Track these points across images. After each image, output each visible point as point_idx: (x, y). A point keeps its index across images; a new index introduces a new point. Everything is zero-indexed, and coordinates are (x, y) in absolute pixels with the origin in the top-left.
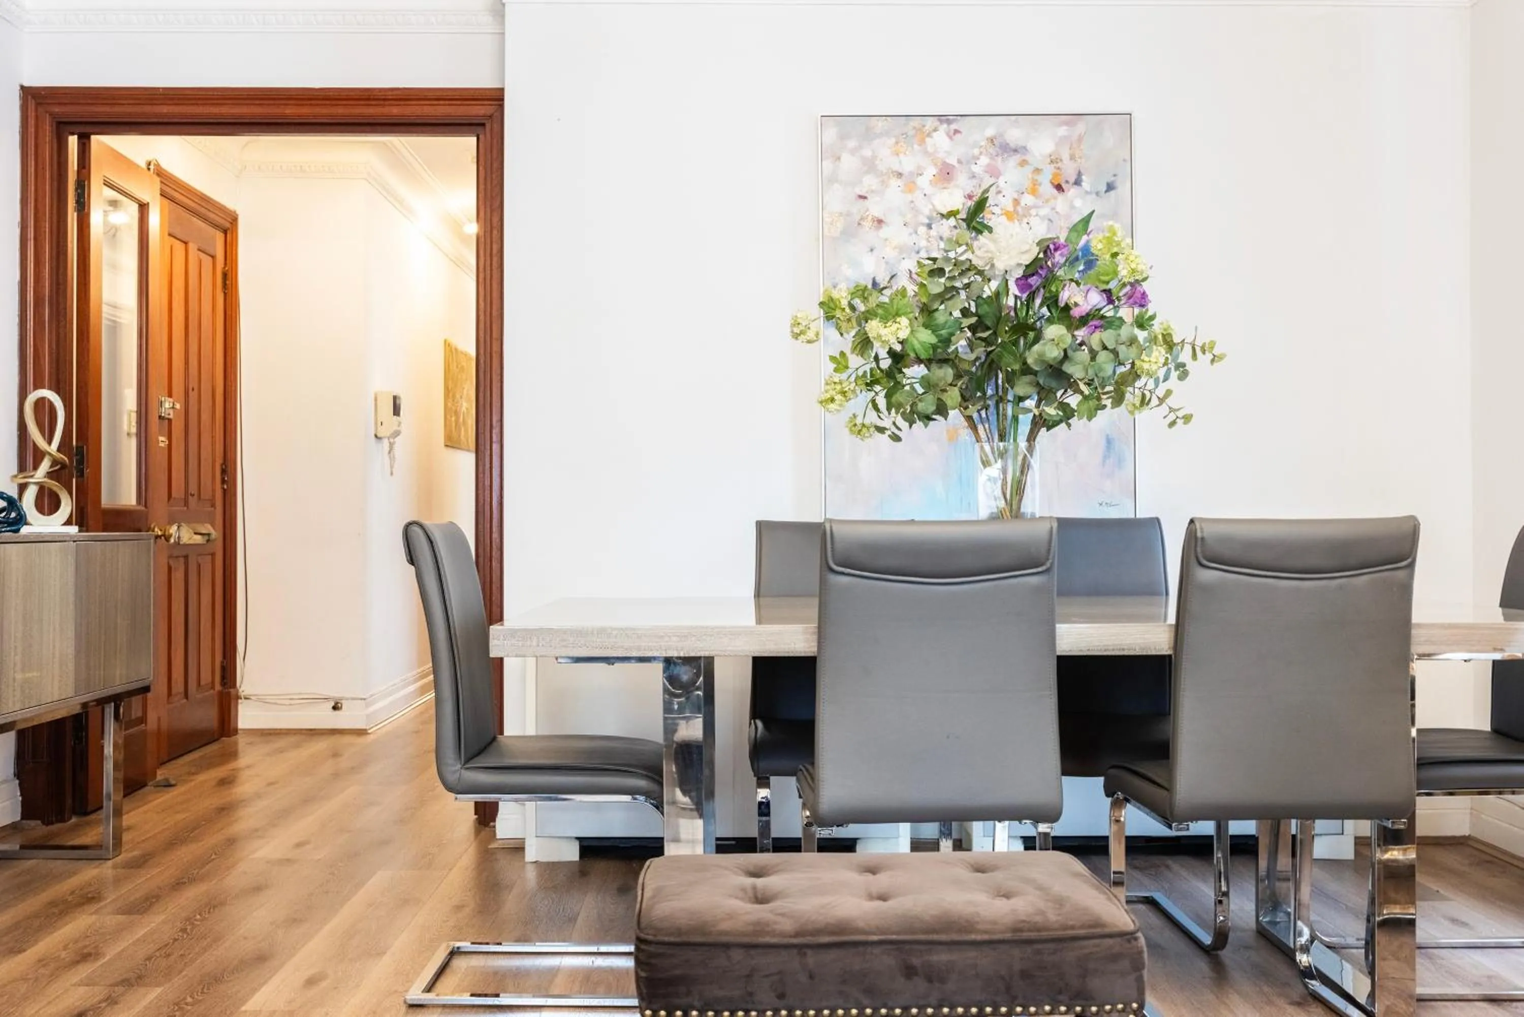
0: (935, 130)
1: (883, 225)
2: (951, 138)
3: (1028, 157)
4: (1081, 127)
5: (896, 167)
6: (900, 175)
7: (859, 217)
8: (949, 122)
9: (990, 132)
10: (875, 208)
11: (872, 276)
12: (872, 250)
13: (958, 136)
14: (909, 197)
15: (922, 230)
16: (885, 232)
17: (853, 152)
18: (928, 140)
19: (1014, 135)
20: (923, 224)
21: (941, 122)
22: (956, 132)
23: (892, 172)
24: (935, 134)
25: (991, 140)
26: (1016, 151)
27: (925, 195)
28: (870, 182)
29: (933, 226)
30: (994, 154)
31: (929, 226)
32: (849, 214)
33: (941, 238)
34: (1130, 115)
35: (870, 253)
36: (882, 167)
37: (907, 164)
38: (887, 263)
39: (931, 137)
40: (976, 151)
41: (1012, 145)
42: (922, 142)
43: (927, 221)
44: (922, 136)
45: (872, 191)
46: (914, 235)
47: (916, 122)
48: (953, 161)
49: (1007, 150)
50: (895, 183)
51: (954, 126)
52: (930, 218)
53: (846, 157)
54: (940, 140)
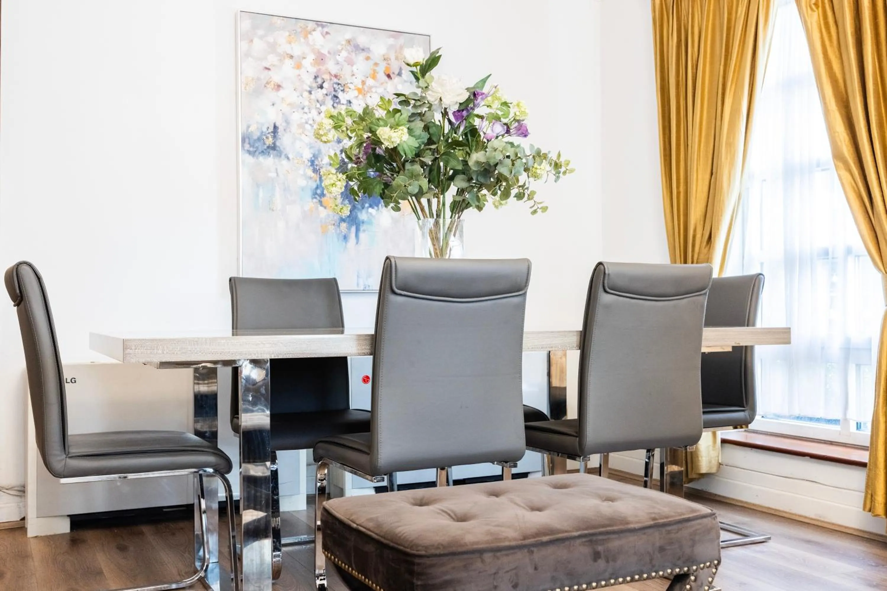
0: (314, 30)
1: (281, 88)
2: (324, 37)
3: (370, 55)
4: (402, 40)
5: (290, 52)
6: (292, 57)
7: (265, 82)
8: (323, 27)
9: (348, 36)
10: (276, 77)
11: (274, 122)
12: (273, 105)
13: (328, 36)
14: (297, 72)
15: (306, 94)
16: (282, 93)
17: (261, 38)
18: (309, 36)
19: (363, 40)
20: (306, 91)
21: (318, 25)
22: (327, 33)
23: (287, 54)
24: (314, 33)
25: (349, 42)
26: (363, 50)
27: (308, 72)
28: (272, 59)
29: (312, 92)
30: (350, 50)
31: (310, 93)
32: (259, 79)
33: (318, 101)
34: (429, 36)
35: (272, 106)
36: (280, 50)
37: (297, 50)
38: (283, 114)
39: (312, 34)
40: (339, 47)
41: (361, 46)
42: (306, 37)
43: (309, 89)
44: (307, 33)
45: (274, 66)
46: (300, 97)
47: (301, 23)
48: (325, 51)
49: (359, 49)
50: (289, 63)
51: (326, 30)
52: (310, 87)
53: (256, 40)
54: (317, 37)
